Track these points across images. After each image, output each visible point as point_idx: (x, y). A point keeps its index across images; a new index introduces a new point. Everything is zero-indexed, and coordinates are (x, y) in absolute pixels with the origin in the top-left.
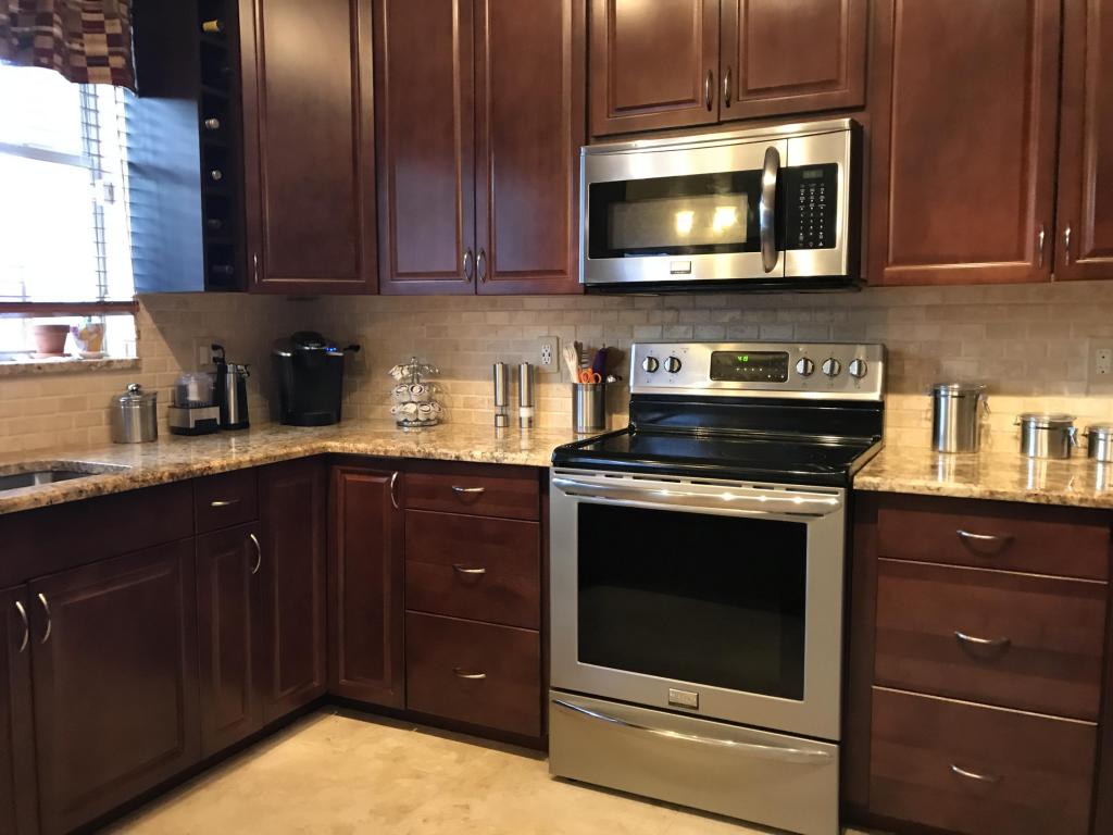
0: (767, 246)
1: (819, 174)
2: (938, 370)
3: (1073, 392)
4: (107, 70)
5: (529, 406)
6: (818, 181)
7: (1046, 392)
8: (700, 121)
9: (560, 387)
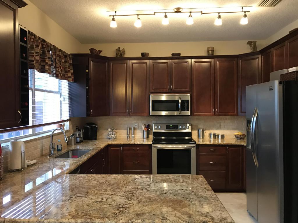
0: (180, 110)
1: (186, 101)
3: (215, 130)
4: (71, 79)
5: (134, 134)
6: (186, 102)
7: (212, 130)
8: (168, 92)
9: (139, 131)
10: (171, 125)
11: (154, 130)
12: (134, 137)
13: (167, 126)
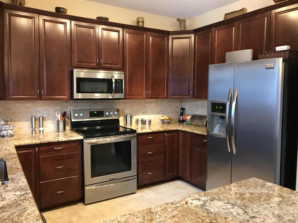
1: (120, 81)
2: (124, 113)
3: (141, 115)
5: (42, 127)
8: (95, 67)
9: (49, 121)
10: (95, 111)
11: (73, 119)
12: (43, 131)
13: (90, 112)
